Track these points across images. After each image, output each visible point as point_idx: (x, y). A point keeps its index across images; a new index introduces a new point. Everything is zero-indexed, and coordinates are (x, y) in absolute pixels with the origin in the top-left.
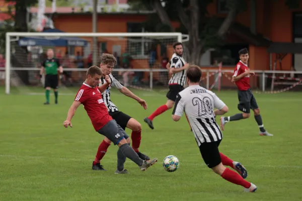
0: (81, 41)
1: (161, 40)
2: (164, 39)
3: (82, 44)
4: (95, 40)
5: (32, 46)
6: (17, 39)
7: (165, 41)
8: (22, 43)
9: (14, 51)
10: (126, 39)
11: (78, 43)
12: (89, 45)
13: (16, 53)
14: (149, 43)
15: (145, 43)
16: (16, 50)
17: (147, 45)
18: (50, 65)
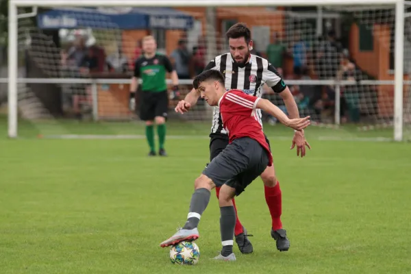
0: (179, 17)
1: (358, 13)
2: (364, 12)
3: (182, 23)
4: (211, 14)
5: (70, 28)
6: (34, 14)
7: (368, 15)
8: (48, 22)
9: (28, 41)
10: (280, 13)
11: (173, 22)
12: (198, 26)
13: (33, 44)
14: (333, 20)
15: (324, 20)
16: (33, 38)
17: (328, 24)
18: (151, 72)
